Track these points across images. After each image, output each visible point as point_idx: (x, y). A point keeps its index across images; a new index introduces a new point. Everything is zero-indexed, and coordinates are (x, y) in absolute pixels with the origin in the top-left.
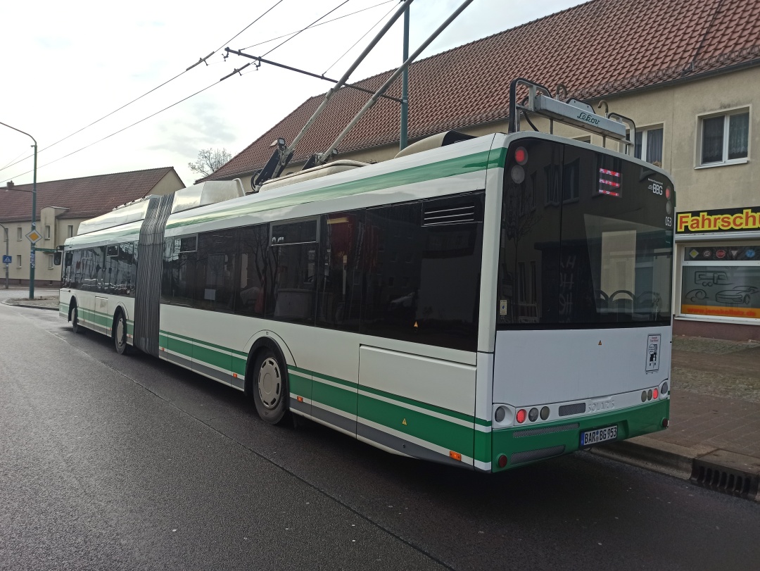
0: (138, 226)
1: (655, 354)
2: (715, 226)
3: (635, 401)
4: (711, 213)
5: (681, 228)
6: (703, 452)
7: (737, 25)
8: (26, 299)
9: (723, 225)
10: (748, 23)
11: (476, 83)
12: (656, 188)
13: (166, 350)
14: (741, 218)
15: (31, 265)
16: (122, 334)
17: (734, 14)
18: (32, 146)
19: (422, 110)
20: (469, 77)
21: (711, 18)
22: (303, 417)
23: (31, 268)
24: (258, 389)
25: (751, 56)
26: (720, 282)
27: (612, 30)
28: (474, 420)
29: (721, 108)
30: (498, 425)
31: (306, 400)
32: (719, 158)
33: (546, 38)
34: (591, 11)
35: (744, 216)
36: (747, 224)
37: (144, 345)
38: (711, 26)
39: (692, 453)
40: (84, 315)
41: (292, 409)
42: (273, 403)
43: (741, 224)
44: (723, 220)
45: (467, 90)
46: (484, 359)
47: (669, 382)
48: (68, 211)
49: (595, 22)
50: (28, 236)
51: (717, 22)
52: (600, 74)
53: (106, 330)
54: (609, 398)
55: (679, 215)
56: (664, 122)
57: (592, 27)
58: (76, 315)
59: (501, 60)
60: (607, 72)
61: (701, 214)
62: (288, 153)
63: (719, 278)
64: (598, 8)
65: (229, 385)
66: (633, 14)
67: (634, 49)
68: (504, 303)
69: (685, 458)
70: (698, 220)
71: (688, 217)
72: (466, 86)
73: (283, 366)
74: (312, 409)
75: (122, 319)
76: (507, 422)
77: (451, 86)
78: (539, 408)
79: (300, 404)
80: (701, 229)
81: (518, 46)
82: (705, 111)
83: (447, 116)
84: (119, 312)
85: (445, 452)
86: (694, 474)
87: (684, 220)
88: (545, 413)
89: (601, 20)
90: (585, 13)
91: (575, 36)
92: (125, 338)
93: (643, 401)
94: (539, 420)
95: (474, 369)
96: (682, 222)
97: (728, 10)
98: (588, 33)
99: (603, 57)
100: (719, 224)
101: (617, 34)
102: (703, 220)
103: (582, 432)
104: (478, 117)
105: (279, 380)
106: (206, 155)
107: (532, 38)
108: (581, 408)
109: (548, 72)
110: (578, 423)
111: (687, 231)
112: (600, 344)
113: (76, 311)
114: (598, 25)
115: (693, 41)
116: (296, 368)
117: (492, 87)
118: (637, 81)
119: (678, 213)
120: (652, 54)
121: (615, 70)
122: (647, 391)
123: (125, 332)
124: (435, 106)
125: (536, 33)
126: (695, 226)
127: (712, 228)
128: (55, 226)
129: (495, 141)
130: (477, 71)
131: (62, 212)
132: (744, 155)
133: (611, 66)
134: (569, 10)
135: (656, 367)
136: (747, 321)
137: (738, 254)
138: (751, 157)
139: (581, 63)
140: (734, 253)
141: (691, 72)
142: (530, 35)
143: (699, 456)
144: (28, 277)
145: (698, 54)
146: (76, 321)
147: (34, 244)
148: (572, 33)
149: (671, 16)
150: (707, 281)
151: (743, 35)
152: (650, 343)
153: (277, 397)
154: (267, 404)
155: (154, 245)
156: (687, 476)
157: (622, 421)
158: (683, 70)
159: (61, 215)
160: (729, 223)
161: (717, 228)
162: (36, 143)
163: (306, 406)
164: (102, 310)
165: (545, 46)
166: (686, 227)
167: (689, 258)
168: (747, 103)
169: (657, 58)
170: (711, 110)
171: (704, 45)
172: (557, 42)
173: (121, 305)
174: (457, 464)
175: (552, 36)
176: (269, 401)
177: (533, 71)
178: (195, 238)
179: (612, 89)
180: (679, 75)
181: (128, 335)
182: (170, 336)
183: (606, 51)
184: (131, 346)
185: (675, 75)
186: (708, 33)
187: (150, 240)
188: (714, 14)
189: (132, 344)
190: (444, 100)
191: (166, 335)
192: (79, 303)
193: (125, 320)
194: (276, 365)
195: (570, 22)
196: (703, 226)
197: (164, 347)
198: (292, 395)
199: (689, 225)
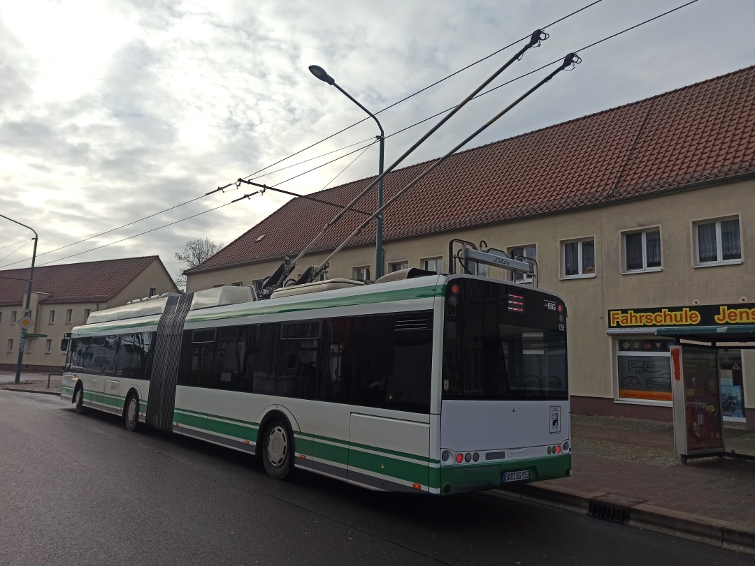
0: (157, 319)
1: (557, 420)
2: (641, 322)
3: (543, 454)
4: (636, 311)
5: (614, 323)
6: (598, 495)
7: (648, 160)
8: (12, 384)
9: (647, 322)
10: (656, 159)
11: (440, 195)
12: (551, 306)
13: (180, 425)
14: (661, 316)
15: (20, 350)
16: (134, 413)
17: (646, 151)
18: (33, 239)
19: (394, 214)
20: (434, 189)
21: (628, 153)
22: (305, 471)
23: (20, 353)
24: (267, 451)
25: (666, 185)
26: (649, 370)
27: (552, 157)
28: (429, 460)
29: (638, 226)
30: (444, 463)
31: (308, 457)
32: (640, 266)
33: (499, 160)
34: (535, 139)
35: (662, 314)
36: (665, 321)
37: (157, 422)
38: (629, 159)
39: (590, 495)
40: (91, 397)
41: (296, 465)
42: (279, 462)
43: (661, 321)
44: (646, 317)
45: (433, 200)
46: (434, 419)
47: (569, 442)
48: (51, 296)
49: (538, 149)
50: (20, 322)
51: (633, 156)
52: (542, 193)
53: (118, 410)
54: (522, 450)
55: (612, 312)
56: (595, 236)
57: (536, 153)
58: (81, 398)
59: (461, 176)
60: (548, 192)
61: (629, 312)
62: (292, 266)
63: (647, 367)
64: (541, 138)
65: (241, 450)
66: (569, 144)
67: (569, 174)
68: (447, 382)
69: (585, 499)
70: (627, 317)
71: (619, 314)
72: (432, 196)
73: (289, 431)
74: (312, 464)
75: (134, 400)
76: (450, 462)
77: (419, 195)
78: (472, 453)
79: (303, 461)
80: (629, 324)
81: (476, 165)
82: (626, 228)
83: (416, 222)
84: (133, 393)
85: (410, 484)
86: (590, 511)
87: (616, 316)
88: (476, 457)
89: (544, 147)
90: (530, 140)
91: (523, 160)
92: (137, 416)
93: (549, 453)
94: (472, 462)
95: (428, 426)
96: (614, 318)
97: (642, 147)
98: (533, 158)
99: (545, 179)
100: (644, 321)
101: (556, 160)
102: (631, 317)
103: (503, 473)
104: (443, 224)
105: (285, 443)
106: (193, 246)
107: (488, 159)
108: (502, 455)
109: (500, 189)
110: (499, 465)
111: (618, 326)
112: (514, 411)
113: (82, 393)
114: (541, 152)
115: (615, 170)
116: (300, 433)
117: (454, 198)
118: (572, 201)
119: (609, 311)
120: (583, 179)
121: (554, 190)
122: (552, 446)
123: (137, 410)
124: (406, 212)
125: (490, 155)
126: (624, 321)
127: (639, 324)
128: (37, 310)
129: (439, 280)
130: (442, 184)
131: (45, 297)
132: (659, 264)
133: (551, 187)
134: (518, 137)
135: (558, 430)
136: (662, 404)
137: (661, 347)
138: (664, 267)
139: (527, 183)
140: (658, 345)
141: (614, 196)
142: (486, 156)
143: (594, 497)
144: (16, 362)
145: (618, 182)
146: (81, 402)
147: (25, 330)
148: (520, 157)
149: (598, 149)
150: (639, 369)
151: (653, 169)
152: (552, 412)
153: (282, 456)
154: (275, 463)
155: (172, 335)
156: (585, 512)
157: (533, 467)
158: (608, 194)
159: (44, 300)
160: (652, 320)
161: (642, 324)
162: (37, 236)
163: (307, 461)
164: (113, 392)
165: (498, 167)
166: (618, 322)
167: (622, 349)
168: (658, 224)
169: (587, 183)
170: (631, 227)
171: (623, 174)
172: (507, 164)
173: (135, 387)
174: (417, 491)
175: (503, 158)
176: (277, 460)
177: (488, 187)
178: (214, 331)
179: (552, 207)
180: (604, 198)
181: (140, 413)
182: (185, 413)
183: (547, 174)
184: (143, 423)
185: (601, 198)
186: (626, 165)
187: (168, 331)
188: (631, 150)
189: (144, 422)
190: (413, 207)
191: (181, 412)
192: (86, 386)
193: (138, 400)
194: (283, 432)
195: (518, 147)
196: (631, 322)
197: (178, 422)
198: (297, 454)
199: (620, 320)
